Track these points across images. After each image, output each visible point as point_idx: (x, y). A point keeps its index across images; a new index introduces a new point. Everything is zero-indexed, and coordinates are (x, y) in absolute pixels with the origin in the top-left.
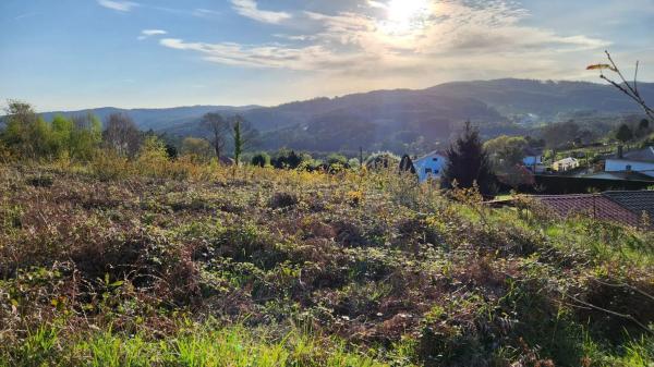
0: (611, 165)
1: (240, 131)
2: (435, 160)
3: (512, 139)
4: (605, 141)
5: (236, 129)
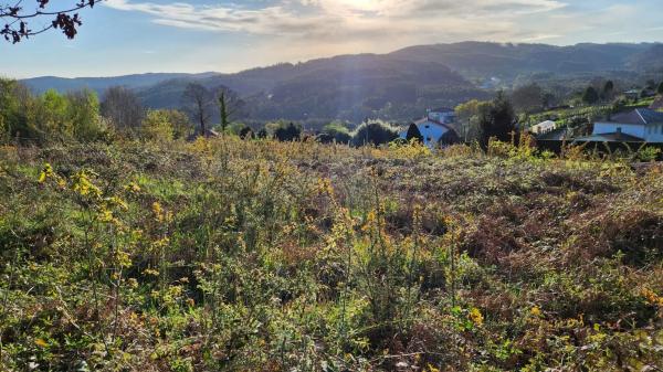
0: (599, 128)
1: (226, 101)
2: (427, 127)
3: (482, 103)
4: (571, 103)
5: (221, 100)
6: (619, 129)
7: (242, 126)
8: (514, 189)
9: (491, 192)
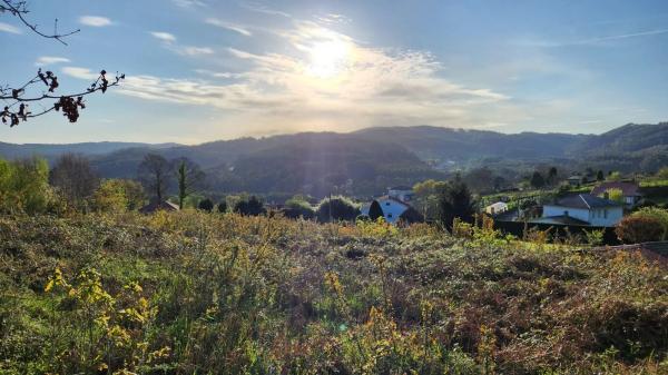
0: (549, 211)
1: (186, 172)
2: (388, 204)
3: (437, 183)
4: (520, 186)
5: (181, 171)
6: (566, 212)
7: (201, 198)
8: (489, 274)
9: (467, 277)
